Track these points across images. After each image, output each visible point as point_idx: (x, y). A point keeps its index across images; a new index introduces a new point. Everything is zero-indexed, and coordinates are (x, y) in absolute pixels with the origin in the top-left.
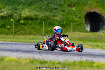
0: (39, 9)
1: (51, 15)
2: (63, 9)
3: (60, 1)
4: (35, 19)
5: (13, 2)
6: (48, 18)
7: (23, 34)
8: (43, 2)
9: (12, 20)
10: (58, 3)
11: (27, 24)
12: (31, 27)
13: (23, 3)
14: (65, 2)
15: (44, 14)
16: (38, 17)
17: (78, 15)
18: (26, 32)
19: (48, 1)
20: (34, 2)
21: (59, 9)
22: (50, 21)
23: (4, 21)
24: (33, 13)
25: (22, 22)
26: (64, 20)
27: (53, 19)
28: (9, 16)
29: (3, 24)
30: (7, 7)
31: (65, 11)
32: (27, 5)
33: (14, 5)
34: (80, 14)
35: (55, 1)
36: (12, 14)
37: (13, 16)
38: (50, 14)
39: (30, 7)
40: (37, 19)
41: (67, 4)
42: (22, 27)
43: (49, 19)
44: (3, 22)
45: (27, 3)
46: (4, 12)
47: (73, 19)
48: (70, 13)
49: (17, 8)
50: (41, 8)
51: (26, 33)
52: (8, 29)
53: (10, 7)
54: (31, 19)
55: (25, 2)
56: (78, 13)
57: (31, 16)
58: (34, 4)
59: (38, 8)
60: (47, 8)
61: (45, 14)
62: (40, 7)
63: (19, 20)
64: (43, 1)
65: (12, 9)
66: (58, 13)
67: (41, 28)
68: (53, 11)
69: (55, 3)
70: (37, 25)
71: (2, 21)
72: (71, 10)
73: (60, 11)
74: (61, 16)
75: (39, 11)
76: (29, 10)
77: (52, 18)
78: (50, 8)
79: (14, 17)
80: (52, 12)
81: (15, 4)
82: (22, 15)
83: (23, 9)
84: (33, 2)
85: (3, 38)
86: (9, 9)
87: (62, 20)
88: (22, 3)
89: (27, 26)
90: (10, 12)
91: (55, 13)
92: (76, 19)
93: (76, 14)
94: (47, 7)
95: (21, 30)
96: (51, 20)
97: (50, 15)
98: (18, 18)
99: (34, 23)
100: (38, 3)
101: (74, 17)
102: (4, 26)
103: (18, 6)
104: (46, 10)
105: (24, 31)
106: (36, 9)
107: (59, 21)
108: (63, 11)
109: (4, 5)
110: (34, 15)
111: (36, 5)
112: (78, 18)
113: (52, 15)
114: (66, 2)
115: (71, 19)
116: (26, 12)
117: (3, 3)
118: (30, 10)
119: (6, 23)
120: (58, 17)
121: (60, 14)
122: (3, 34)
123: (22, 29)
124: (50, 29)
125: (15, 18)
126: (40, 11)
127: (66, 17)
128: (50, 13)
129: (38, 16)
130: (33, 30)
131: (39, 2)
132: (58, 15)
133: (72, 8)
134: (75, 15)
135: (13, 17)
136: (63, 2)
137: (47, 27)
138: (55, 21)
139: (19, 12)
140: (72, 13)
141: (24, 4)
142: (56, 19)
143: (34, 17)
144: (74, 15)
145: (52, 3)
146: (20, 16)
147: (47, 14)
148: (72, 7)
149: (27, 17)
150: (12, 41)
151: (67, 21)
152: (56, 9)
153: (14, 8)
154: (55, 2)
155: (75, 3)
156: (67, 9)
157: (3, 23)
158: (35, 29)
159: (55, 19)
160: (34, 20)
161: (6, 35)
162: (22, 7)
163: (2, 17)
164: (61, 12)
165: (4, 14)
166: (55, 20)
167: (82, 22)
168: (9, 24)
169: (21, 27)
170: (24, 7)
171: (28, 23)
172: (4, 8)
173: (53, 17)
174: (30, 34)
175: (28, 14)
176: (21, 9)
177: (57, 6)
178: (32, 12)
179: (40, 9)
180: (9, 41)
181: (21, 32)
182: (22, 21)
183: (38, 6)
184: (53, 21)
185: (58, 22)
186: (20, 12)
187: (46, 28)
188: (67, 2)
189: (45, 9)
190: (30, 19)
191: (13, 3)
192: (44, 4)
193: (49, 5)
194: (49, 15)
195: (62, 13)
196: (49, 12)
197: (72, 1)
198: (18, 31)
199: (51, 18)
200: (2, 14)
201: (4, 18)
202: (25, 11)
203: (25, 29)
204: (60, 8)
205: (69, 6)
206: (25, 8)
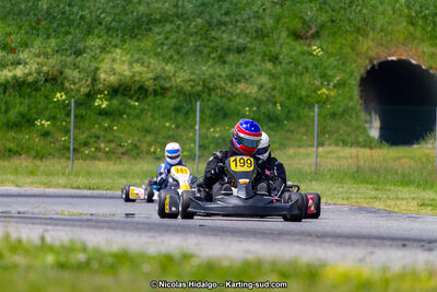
0: (172, 52)
1: (224, 74)
2: (273, 49)
3: (257, 16)
4: (155, 93)
5: (64, 22)
6: (209, 90)
7: (107, 153)
8: (188, 22)
9: (58, 95)
10: (249, 25)
11: (121, 115)
12: (139, 124)
13: (103, 27)
14: (278, 20)
15: (193, 73)
16: (167, 85)
17: (335, 77)
18: (120, 145)
19: (208, 17)
20: (150, 21)
21: (254, 49)
22: (218, 100)
23: (26, 101)
24: (148, 67)
25: (101, 103)
26: (274, 97)
27: (231, 90)
28: (46, 80)
29: (23, 116)
30: (38, 43)
31: (281, 57)
32: (120, 35)
33: (67, 33)
34: (344, 71)
35: (238, 17)
36: (61, 73)
37: (65, 78)
38: (218, 70)
39: (135, 43)
40: (162, 92)
41: (288, 29)
42: (100, 124)
43: (213, 94)
44: (21, 103)
45: (123, 24)
46: (26, 63)
47: (315, 91)
48: (300, 68)
49: (80, 46)
50: (181, 45)
51: (121, 150)
52: (46, 134)
53: (53, 42)
54: (142, 91)
55: (114, 20)
56: (335, 67)
57: (137, 78)
58: (150, 30)
59: (165, 48)
60: (205, 46)
61: (197, 72)
62: (175, 43)
63: (90, 96)
64: (188, 19)
65: (57, 52)
66: (252, 67)
67: (180, 131)
68: (231, 57)
69: (239, 24)
70: (164, 116)
71: (18, 100)
72: (303, 53)
73: (259, 58)
74: (264, 79)
75: (171, 57)
76: (129, 56)
77: (227, 89)
78: (215, 44)
79: (67, 84)
80: (225, 63)
81: (72, 30)
82: (103, 76)
83: (103, 49)
84: (144, 19)
85: (32, 173)
86: (49, 50)
87: (267, 95)
88: (100, 24)
89: (125, 122)
90: (52, 61)
91: (238, 65)
92: (324, 90)
93: (326, 69)
94: (203, 42)
95: (98, 137)
96: (221, 97)
97: (220, 76)
98: (84, 90)
99: (154, 110)
100: (168, 27)
101: (318, 82)
102: (28, 121)
103: (84, 39)
104: (201, 52)
105: (111, 141)
106: (159, 50)
107: (255, 99)
108: (270, 61)
109: (27, 33)
110: (151, 75)
111: (159, 34)
112: (334, 87)
113: (227, 76)
114: (283, 21)
115: (304, 93)
116: (118, 65)
117: (20, 27)
118: (136, 56)
119: (34, 110)
120: (252, 84)
121: (260, 73)
122: (24, 156)
123: (103, 133)
124: (217, 135)
125: (72, 90)
126: (176, 57)
127: (286, 83)
128: (216, 66)
129: (168, 78)
130: (149, 138)
131: (172, 22)
132: (251, 77)
133: (309, 46)
134: (324, 76)
135: (63, 84)
136: (270, 22)
137: (208, 125)
138: (237, 100)
139: (91, 61)
140: (310, 66)
141: (109, 29)
142: (242, 91)
143: (150, 84)
144: (317, 75)
145: (224, 24)
146: (95, 80)
147: (207, 69)
148: (308, 41)
149: (120, 86)
150: (75, 185)
151: (287, 102)
152: (241, 50)
153: (66, 46)
154: (237, 21)
155: (322, 26)
156: (288, 49)
157: (23, 109)
158: (158, 133)
159: (238, 91)
160: (150, 98)
161: (35, 158)
162: (99, 42)
163: (19, 85)
164: (263, 61)
165: (26, 71)
166: (238, 95)
167: (351, 104)
168: (47, 113)
169: (97, 126)
170: (110, 43)
171: (128, 110)
172: (26, 45)
173: (230, 85)
174: (138, 154)
175: (127, 73)
176: (98, 51)
177: (249, 39)
178: (142, 64)
179: (178, 53)
180: (65, 187)
181: (96, 145)
182: (101, 99)
183: (167, 39)
184: (229, 99)
185: (251, 105)
186: (94, 65)
187: (204, 131)
188: (287, 20)
189: (197, 51)
190: (136, 92)
191: (61, 25)
192: (195, 30)
193: (213, 33)
194: (212, 77)
195: (269, 66)
196: (215, 63)
197: (307, 18)
198: (86, 144)
199: (223, 89)
200: (19, 72)
201: (29, 90)
202: (114, 60)
203: (116, 134)
204: (258, 45)
205: (297, 36)
206: (116, 46)
